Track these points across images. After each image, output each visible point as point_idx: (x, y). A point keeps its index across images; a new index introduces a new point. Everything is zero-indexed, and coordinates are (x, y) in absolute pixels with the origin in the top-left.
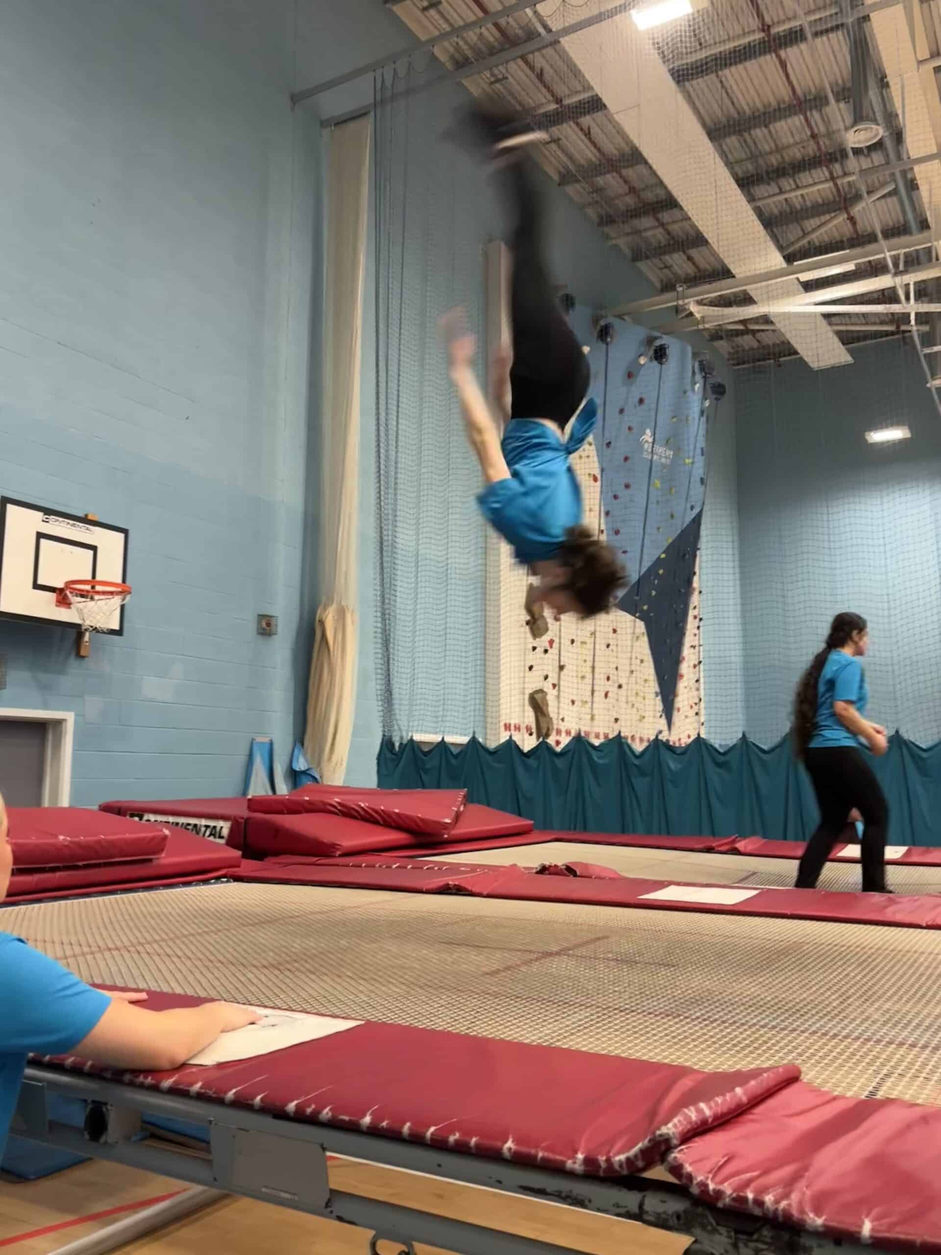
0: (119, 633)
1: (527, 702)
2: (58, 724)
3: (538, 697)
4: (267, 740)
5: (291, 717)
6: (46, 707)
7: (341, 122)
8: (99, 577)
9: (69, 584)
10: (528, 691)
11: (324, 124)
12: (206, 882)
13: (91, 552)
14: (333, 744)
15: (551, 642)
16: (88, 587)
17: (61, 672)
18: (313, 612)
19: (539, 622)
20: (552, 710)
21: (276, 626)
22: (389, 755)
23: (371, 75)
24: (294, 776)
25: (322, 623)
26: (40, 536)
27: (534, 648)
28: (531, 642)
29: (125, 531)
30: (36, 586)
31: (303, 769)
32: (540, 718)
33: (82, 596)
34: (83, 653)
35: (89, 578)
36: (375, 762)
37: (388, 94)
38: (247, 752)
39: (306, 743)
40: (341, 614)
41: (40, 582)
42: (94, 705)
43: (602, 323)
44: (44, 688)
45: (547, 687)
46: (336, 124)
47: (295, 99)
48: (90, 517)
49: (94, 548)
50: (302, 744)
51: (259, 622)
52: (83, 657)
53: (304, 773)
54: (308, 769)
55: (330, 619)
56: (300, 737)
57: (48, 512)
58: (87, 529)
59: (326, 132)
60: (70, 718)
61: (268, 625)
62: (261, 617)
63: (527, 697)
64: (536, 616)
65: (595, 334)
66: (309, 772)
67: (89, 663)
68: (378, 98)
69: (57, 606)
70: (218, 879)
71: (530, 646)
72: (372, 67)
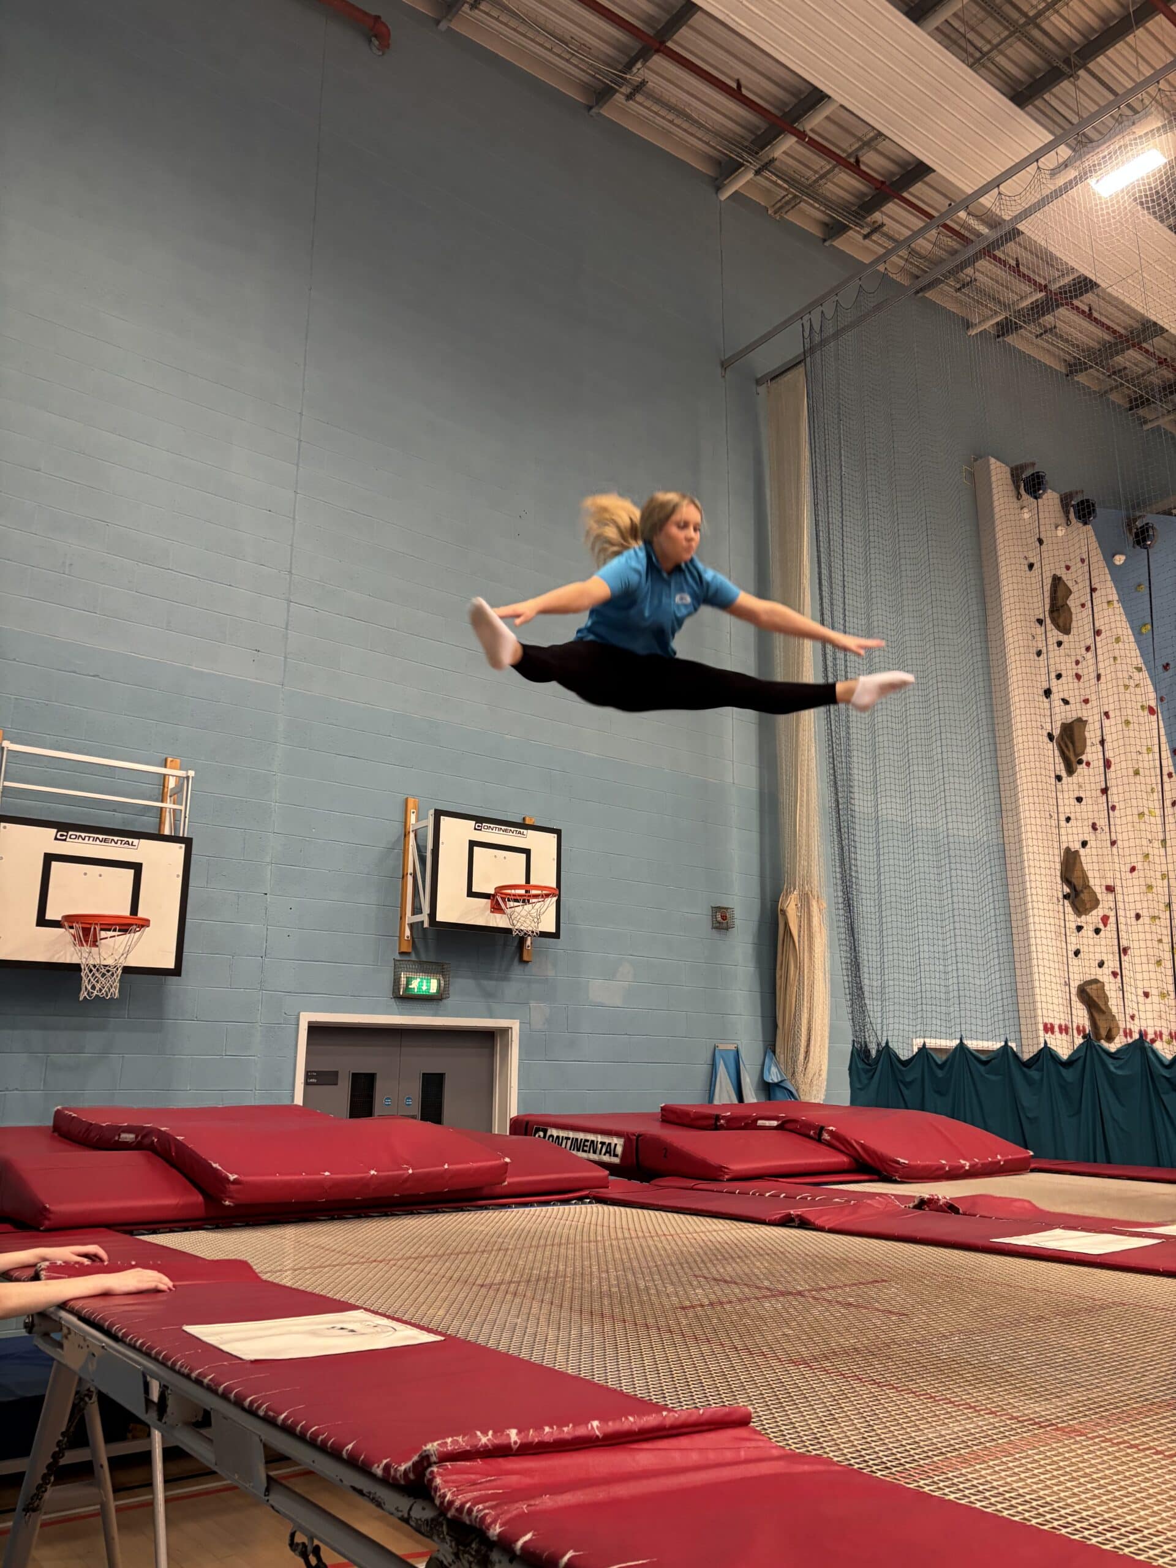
0: (556, 935)
1: (1074, 998)
2: (505, 1031)
3: (1091, 990)
4: (733, 1047)
5: (759, 1019)
6: (491, 1016)
7: (775, 376)
8: (533, 882)
9: (499, 889)
10: (1075, 984)
11: (759, 382)
12: (566, 1202)
13: (524, 856)
14: (807, 1052)
15: (1105, 919)
16: (523, 892)
17: (505, 979)
18: (775, 902)
19: (1085, 896)
20: (1114, 1004)
21: (733, 918)
22: (861, 1065)
23: (797, 325)
24: (768, 1089)
25: (784, 912)
26: (473, 844)
27: (1079, 928)
28: (1073, 920)
29: (558, 832)
30: (471, 894)
31: (776, 1081)
32: (1096, 1015)
33: (516, 901)
34: (525, 958)
35: (523, 882)
36: (848, 1072)
37: (817, 339)
38: (710, 1062)
39: (778, 1050)
40: (805, 900)
41: (474, 889)
42: (539, 1011)
43: (1139, 524)
44: (489, 995)
45: (1104, 975)
46: (772, 379)
47: (725, 365)
48: (527, 822)
49: (527, 852)
50: (774, 1052)
51: (714, 916)
52: (528, 962)
53: (777, 1085)
54: (781, 1081)
55: (791, 907)
56: (771, 1046)
57: (480, 820)
58: (520, 833)
59: (762, 389)
60: (515, 1025)
61: (724, 918)
62: (717, 909)
63: (1074, 991)
64: (1079, 888)
65: (1131, 538)
66: (782, 1084)
67: (532, 968)
68: (807, 346)
69: (492, 912)
70: (581, 1200)
71: (1073, 926)
72: (799, 316)
